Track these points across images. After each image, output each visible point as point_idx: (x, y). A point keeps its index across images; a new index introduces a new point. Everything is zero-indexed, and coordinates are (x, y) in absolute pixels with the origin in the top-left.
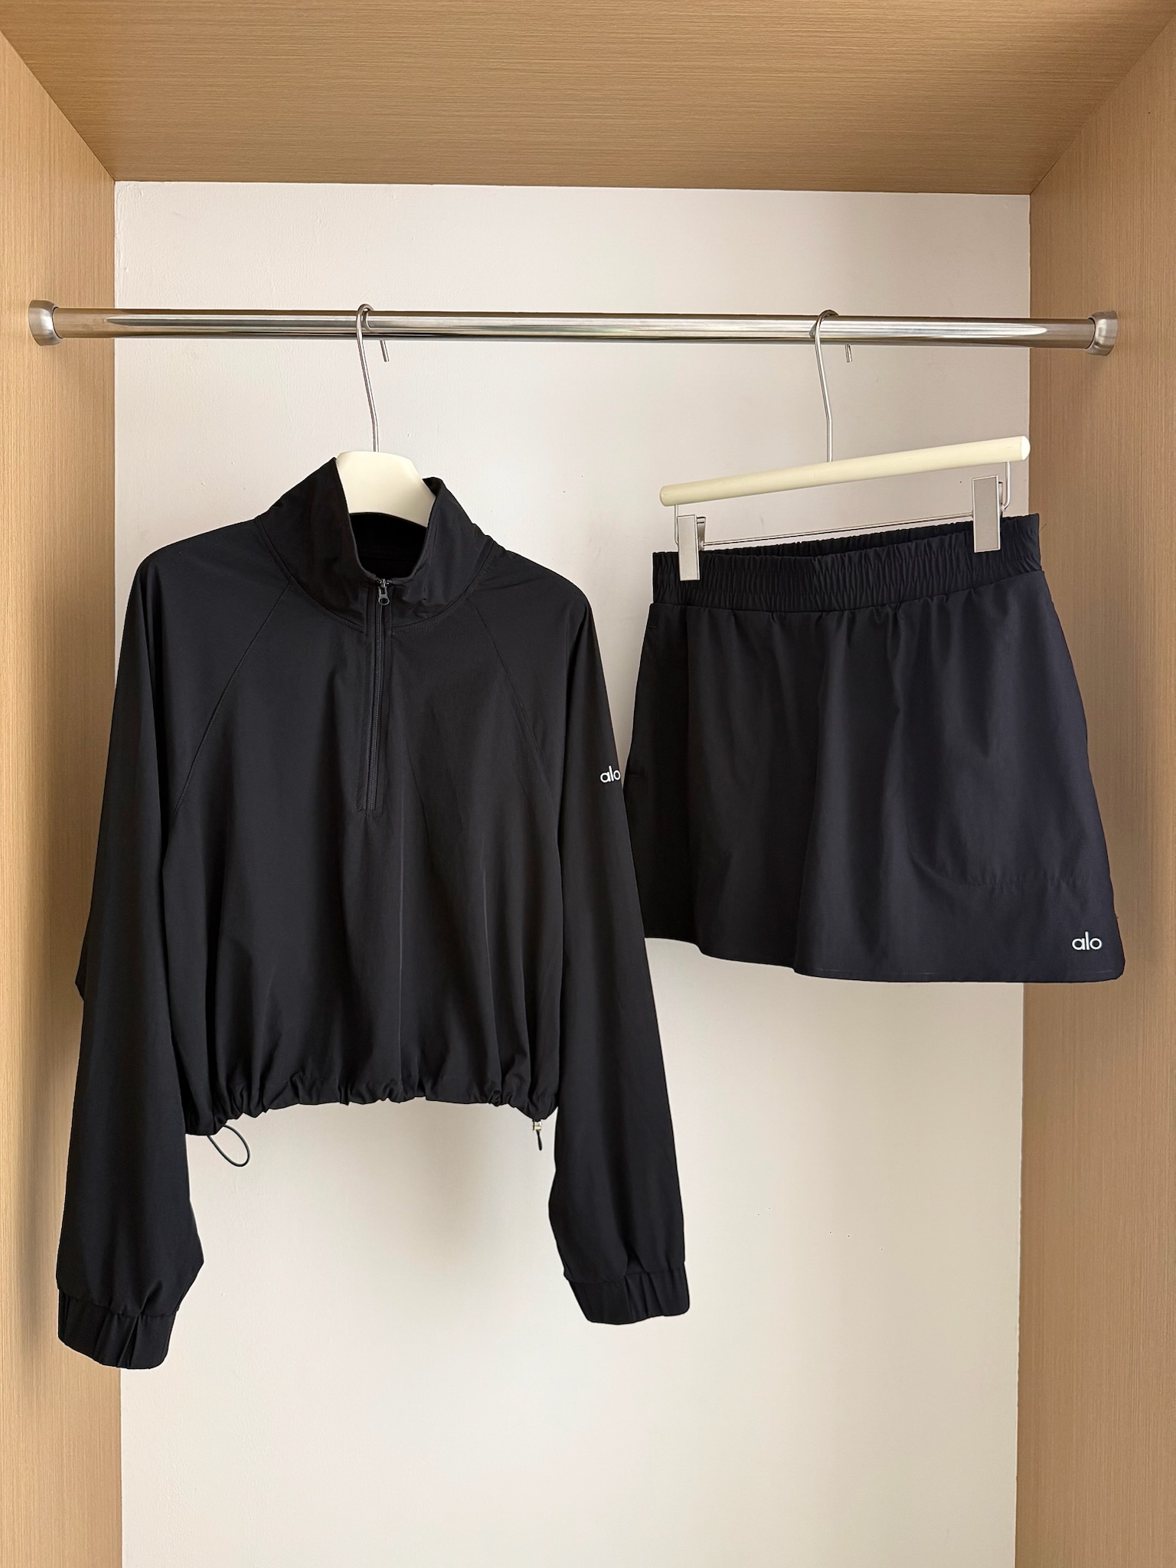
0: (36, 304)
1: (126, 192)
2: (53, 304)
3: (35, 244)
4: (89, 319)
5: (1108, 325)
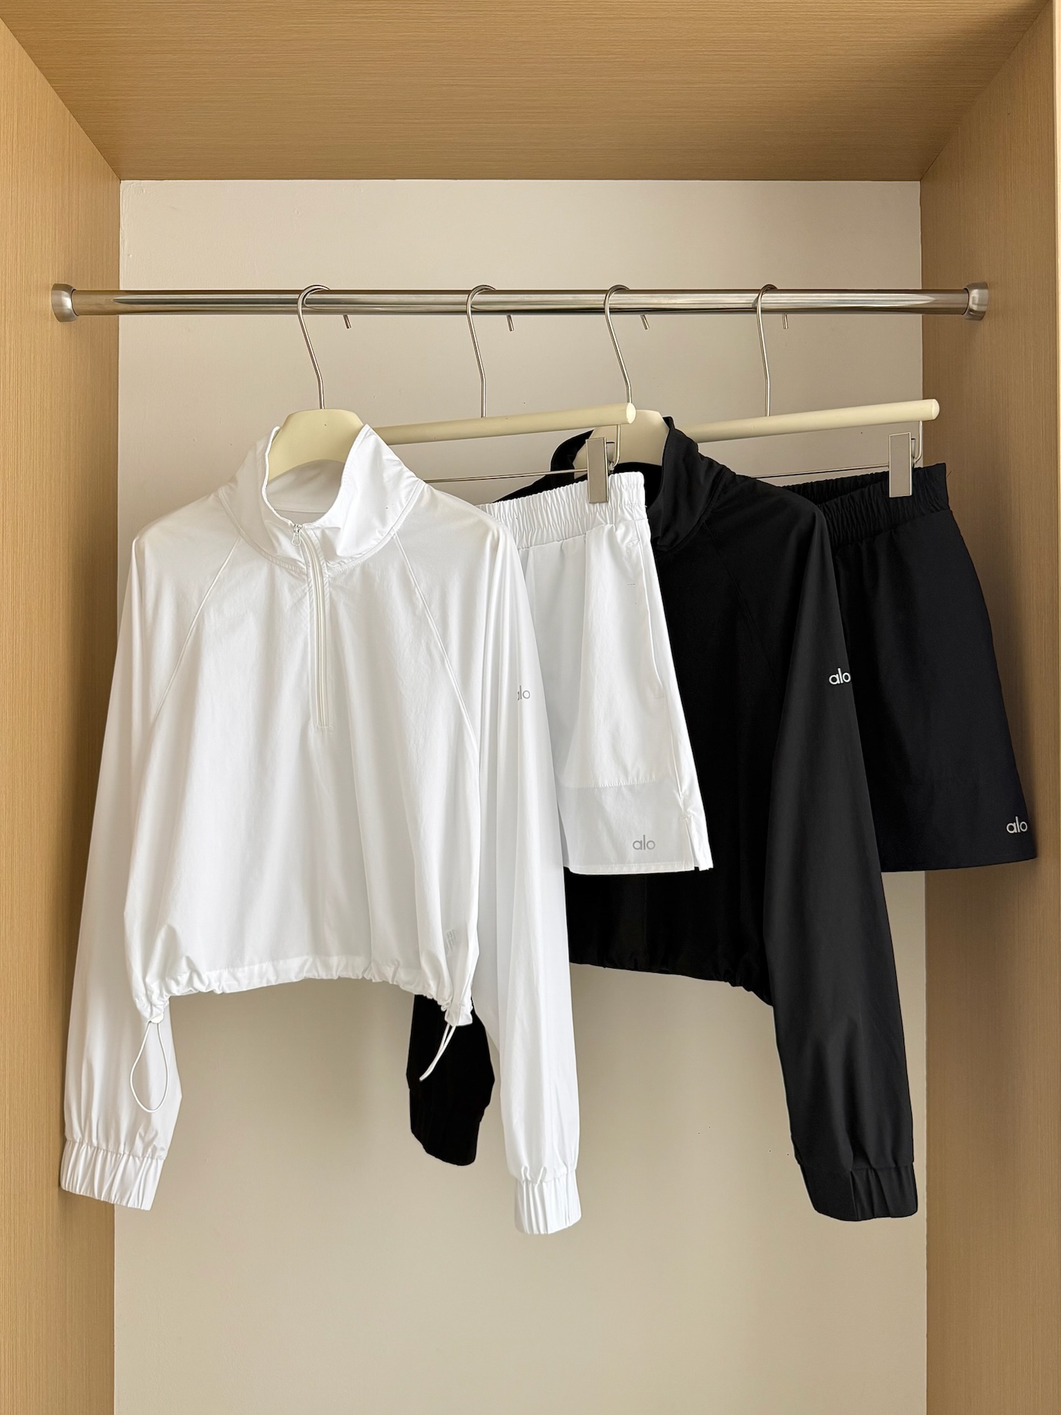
0: (58, 287)
1: (130, 190)
2: (72, 287)
4: (100, 300)
5: (980, 294)
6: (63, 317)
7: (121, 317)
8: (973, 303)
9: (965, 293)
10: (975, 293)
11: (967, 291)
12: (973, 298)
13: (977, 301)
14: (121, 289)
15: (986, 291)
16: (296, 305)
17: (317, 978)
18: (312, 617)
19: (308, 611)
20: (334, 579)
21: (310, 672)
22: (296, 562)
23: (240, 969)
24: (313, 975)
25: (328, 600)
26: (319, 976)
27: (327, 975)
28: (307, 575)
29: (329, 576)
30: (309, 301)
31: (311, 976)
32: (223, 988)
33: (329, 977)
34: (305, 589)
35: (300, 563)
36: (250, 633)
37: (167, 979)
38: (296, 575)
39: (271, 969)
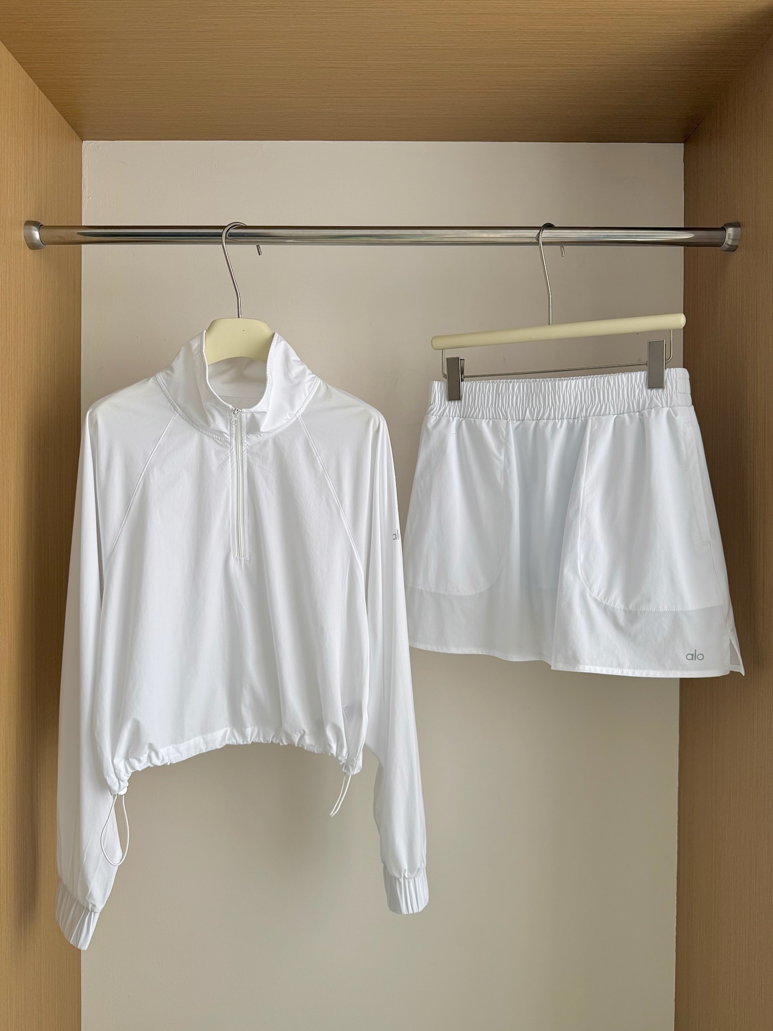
0: (29, 223)
1: (89, 147)
2: (40, 223)
3: (29, 185)
4: (63, 233)
5: (734, 231)
6: (33, 246)
7: (83, 246)
8: (729, 238)
9: (722, 230)
10: (730, 231)
11: (723, 229)
12: (729, 235)
13: (732, 237)
14: (83, 224)
15: (739, 229)
16: (220, 237)
17: (235, 744)
18: (232, 476)
19: (230, 470)
20: (251, 447)
21: (230, 517)
22: (222, 434)
23: (182, 744)
24: (233, 742)
25: (246, 463)
26: (237, 742)
27: (243, 742)
28: (230, 443)
29: (247, 445)
30: (230, 234)
31: (231, 743)
32: (171, 760)
33: (245, 743)
34: (228, 454)
35: (225, 435)
36: (186, 486)
37: (130, 760)
38: (221, 443)
39: (202, 740)
